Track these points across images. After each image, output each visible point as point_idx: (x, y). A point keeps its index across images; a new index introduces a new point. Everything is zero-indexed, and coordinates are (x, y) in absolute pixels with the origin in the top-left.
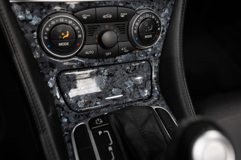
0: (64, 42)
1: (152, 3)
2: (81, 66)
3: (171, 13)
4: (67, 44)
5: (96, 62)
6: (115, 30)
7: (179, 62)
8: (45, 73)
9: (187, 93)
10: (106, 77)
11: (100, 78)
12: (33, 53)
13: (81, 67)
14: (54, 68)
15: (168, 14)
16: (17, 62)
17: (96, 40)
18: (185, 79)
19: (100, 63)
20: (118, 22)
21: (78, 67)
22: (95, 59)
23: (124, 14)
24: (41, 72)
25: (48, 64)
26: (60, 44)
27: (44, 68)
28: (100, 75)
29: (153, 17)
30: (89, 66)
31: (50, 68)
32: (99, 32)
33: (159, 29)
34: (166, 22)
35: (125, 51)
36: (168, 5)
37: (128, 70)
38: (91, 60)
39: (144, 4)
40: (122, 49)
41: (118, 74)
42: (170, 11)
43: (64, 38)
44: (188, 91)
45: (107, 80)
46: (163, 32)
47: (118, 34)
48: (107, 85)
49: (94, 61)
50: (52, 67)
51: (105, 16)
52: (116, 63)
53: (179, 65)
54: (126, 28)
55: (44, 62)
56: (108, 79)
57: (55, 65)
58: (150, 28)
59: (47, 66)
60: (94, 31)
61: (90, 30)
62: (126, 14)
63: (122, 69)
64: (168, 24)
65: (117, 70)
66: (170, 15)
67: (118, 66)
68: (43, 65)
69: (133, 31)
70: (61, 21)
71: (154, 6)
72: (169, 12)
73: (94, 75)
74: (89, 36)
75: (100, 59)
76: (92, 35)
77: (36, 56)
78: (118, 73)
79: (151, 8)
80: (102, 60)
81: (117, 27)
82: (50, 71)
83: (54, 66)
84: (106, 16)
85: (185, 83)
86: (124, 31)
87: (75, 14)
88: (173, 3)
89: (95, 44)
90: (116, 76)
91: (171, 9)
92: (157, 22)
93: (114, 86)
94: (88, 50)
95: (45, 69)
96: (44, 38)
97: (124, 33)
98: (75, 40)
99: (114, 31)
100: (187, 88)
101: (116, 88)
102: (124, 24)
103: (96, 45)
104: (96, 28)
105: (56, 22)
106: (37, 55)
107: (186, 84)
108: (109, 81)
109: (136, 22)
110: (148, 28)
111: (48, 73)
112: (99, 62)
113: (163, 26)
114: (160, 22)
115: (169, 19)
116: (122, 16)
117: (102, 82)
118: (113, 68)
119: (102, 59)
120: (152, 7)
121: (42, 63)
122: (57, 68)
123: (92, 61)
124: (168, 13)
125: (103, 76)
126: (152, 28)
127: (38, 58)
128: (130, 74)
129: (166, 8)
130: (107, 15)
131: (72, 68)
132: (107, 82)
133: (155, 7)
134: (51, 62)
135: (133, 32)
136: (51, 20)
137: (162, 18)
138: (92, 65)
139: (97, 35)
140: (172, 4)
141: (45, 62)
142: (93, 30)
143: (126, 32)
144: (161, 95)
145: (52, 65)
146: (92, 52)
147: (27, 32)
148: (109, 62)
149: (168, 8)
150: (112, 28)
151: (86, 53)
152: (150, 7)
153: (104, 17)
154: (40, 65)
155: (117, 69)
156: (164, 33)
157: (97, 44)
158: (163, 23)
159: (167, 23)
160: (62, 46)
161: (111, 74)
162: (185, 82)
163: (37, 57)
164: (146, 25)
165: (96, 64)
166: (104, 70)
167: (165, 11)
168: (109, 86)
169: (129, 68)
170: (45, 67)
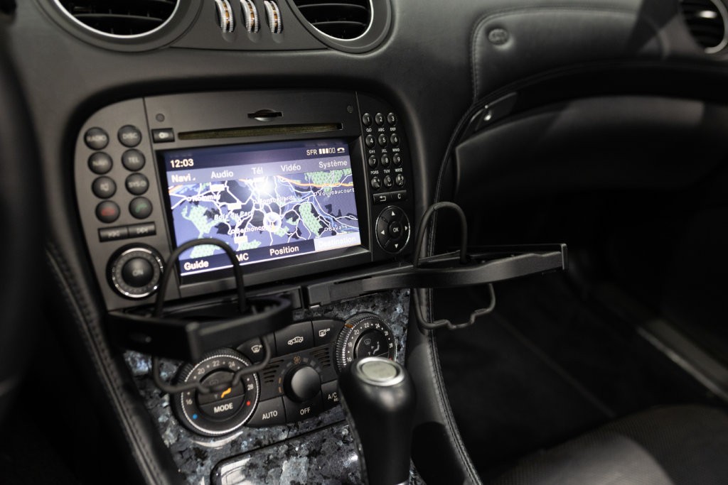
0: (224, 405)
1: (371, 301)
2: (255, 445)
3: (408, 310)
4: (230, 406)
5: (283, 431)
6: (312, 363)
7: (440, 404)
8: (188, 472)
9: (468, 463)
10: (305, 459)
11: (295, 463)
12: (163, 437)
13: (255, 448)
14: (204, 458)
15: (402, 314)
16: (141, 458)
17: (280, 388)
18: (458, 436)
19: (290, 433)
20: (315, 346)
21: (251, 449)
22: (281, 427)
23: (325, 331)
24: (179, 471)
25: (193, 454)
26: (217, 410)
27: (185, 463)
28: (295, 457)
29: (378, 326)
30: (272, 442)
31: (196, 460)
32: (283, 372)
33: (391, 345)
34: (402, 328)
35: (335, 400)
36: (400, 298)
37: (345, 436)
38: (274, 428)
39: (357, 305)
40: (330, 397)
41: (327, 449)
42: (405, 307)
43: (222, 396)
44: (468, 460)
45: (308, 465)
46: (399, 350)
47: (318, 369)
48: (310, 476)
49: (280, 429)
50: (200, 458)
51: (291, 341)
52: (321, 426)
53: (442, 410)
54: (331, 355)
55: (184, 451)
56: (310, 462)
57: (206, 452)
58: (376, 348)
59: (191, 457)
60: (275, 371)
61: (267, 371)
62: (329, 330)
63: (335, 436)
64: (406, 332)
65: (324, 441)
66: (407, 314)
67: (325, 431)
68: (182, 457)
69: (346, 358)
70: (214, 366)
71: (375, 305)
72: (404, 310)
73: (282, 458)
74: (266, 382)
75: (290, 425)
76: (272, 381)
77: (168, 440)
78: (327, 447)
79: (370, 310)
80: (295, 426)
81: (315, 356)
82: (197, 467)
83: (204, 454)
84: (294, 341)
85: (461, 444)
86: (329, 361)
87: (238, 348)
88: (409, 292)
89: (278, 396)
90: (324, 454)
91: (407, 305)
92: (387, 333)
93: (325, 474)
94: (267, 412)
95: (188, 463)
96: (185, 403)
97: (329, 365)
98: (243, 396)
99: (311, 366)
100: (465, 454)
101: (329, 478)
102: (327, 349)
103: (280, 398)
104: (278, 366)
105: (206, 368)
106: (169, 438)
107: (462, 446)
108: (313, 466)
109: (348, 342)
110: (372, 347)
111: (194, 472)
112: (289, 430)
113: (398, 338)
114: (390, 332)
115: (406, 322)
116: (322, 335)
117: (300, 470)
118: (315, 437)
119: (293, 424)
120: (372, 307)
121: (181, 452)
122: (209, 459)
123: (274, 431)
124: (402, 311)
125: (300, 457)
126: (378, 346)
127: (174, 444)
128: (351, 445)
129: (397, 304)
130: (295, 339)
131: (240, 452)
132: (309, 469)
133: (378, 307)
134: (198, 448)
135: (346, 360)
136: (198, 368)
137: (393, 323)
138: (276, 440)
139: (280, 379)
140: (406, 295)
141: (187, 449)
142: (271, 370)
143: (331, 363)
144: (418, 477)
145: (201, 454)
146: (274, 413)
147: (151, 397)
148: (307, 428)
149: (401, 302)
150: (305, 360)
151: (264, 417)
152: (368, 308)
153: (290, 343)
154: (178, 458)
155: (325, 438)
156: (402, 349)
157: (282, 396)
158: (396, 333)
159: (404, 330)
160: (220, 413)
161: (314, 450)
162: (460, 441)
163: (170, 443)
164: (368, 343)
165: (284, 436)
166: (301, 444)
167: (396, 310)
168: (315, 477)
169: (347, 432)
170: (188, 460)
